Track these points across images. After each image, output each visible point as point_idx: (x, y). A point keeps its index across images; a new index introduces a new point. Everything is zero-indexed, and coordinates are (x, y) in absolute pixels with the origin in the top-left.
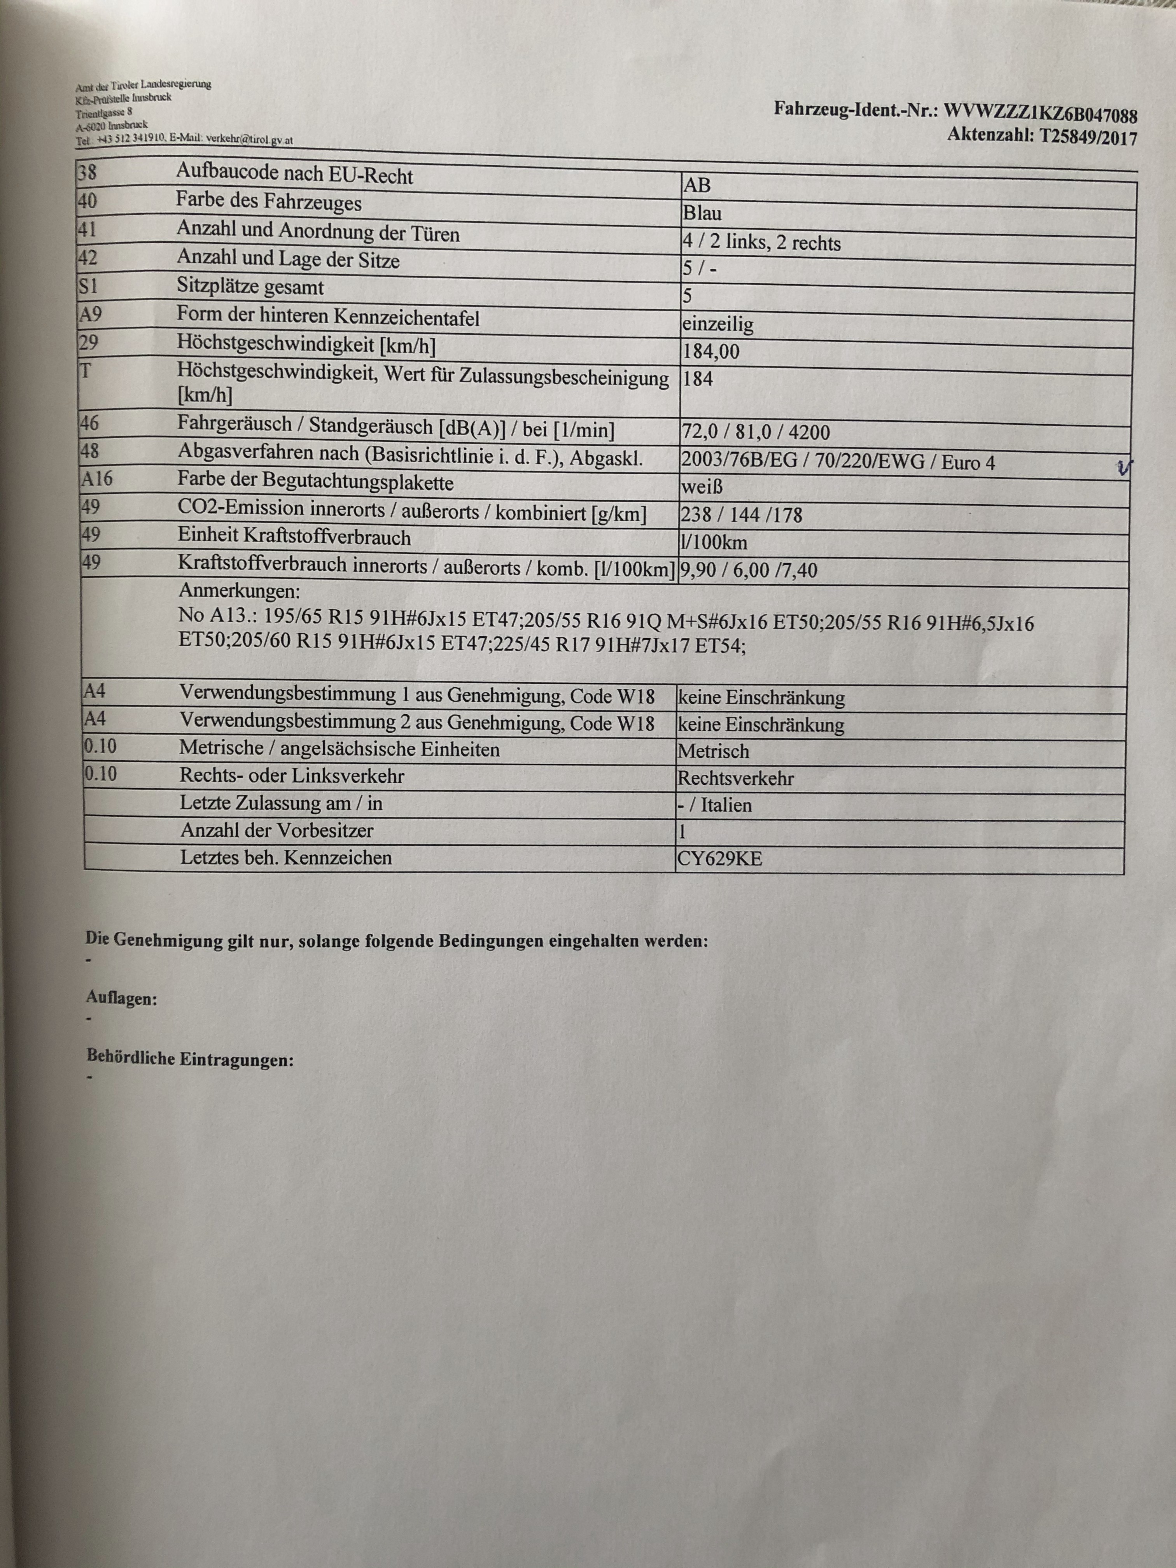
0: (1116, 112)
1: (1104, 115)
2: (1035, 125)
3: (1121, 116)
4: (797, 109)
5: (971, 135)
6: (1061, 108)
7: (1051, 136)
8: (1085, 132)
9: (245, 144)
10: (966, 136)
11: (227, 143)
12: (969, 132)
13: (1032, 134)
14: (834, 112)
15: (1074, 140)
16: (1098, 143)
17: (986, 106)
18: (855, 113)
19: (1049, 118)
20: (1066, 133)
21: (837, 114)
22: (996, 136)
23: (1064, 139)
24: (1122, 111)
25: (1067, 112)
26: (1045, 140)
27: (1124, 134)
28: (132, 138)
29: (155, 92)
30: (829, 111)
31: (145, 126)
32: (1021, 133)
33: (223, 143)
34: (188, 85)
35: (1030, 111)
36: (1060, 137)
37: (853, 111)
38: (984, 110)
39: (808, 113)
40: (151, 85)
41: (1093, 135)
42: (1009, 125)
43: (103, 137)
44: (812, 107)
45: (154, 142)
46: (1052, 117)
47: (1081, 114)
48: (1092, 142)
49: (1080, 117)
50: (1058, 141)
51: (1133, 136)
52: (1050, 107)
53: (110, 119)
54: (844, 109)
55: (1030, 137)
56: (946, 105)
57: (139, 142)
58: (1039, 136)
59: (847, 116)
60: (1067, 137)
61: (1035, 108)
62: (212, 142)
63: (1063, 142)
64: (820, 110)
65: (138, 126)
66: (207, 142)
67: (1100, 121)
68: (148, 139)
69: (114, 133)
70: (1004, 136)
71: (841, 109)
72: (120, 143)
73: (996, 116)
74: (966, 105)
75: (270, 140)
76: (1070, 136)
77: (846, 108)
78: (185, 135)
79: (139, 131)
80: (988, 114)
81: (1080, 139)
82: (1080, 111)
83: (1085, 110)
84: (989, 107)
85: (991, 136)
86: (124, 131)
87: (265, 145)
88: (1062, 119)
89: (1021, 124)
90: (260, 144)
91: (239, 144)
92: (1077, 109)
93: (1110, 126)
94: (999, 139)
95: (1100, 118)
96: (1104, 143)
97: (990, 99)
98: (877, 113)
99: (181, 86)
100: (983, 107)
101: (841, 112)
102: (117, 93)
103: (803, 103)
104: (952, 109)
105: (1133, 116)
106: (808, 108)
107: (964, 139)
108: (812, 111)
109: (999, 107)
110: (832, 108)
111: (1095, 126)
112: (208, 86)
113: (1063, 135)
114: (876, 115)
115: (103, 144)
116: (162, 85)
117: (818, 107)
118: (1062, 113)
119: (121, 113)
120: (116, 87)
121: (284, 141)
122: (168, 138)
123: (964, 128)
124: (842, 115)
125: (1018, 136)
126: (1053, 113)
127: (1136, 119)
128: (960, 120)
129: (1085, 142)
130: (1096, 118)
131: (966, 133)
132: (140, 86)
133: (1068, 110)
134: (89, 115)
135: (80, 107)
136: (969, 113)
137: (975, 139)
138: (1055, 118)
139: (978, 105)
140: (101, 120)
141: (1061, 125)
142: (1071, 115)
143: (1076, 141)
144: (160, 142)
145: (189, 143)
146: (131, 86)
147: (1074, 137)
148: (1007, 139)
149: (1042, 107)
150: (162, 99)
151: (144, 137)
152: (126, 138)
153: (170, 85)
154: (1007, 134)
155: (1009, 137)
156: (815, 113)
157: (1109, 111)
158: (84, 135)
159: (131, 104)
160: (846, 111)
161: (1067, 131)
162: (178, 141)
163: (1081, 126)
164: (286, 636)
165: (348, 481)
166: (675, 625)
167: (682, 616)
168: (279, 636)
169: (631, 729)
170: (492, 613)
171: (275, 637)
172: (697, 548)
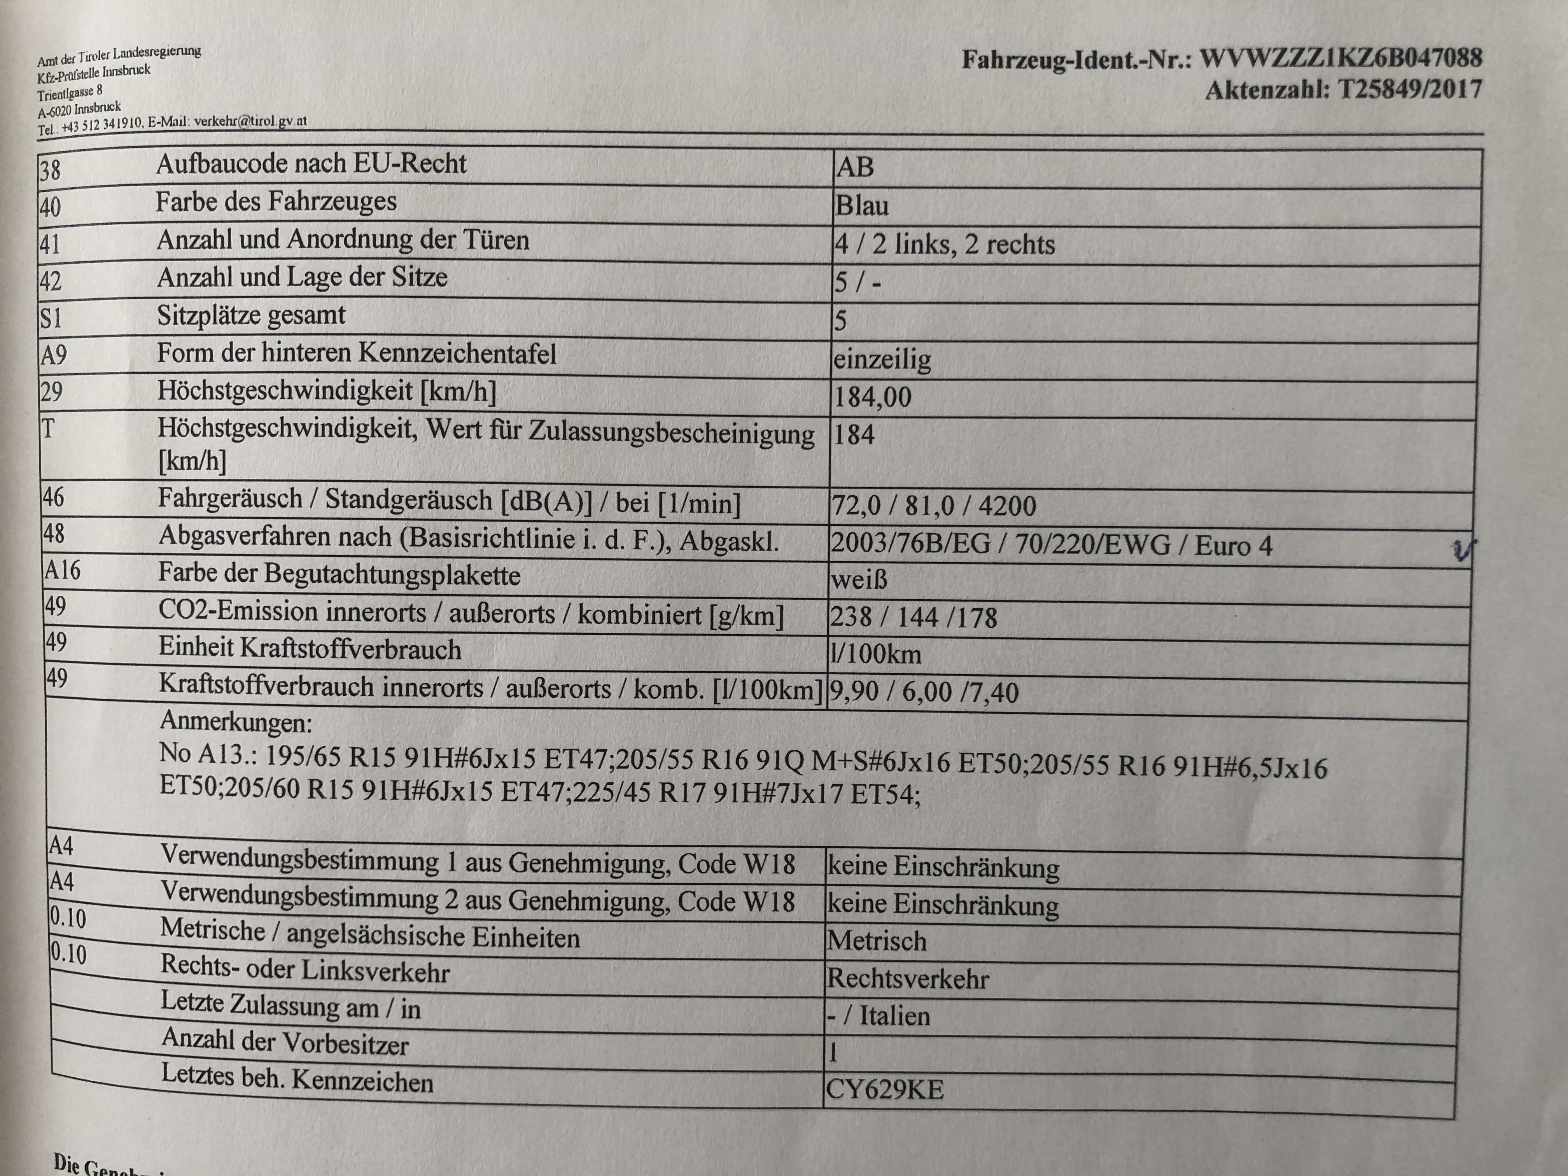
0: (1450, 52)
1: (1434, 57)
2: (1333, 75)
3: (1458, 57)
4: (995, 61)
5: (1239, 91)
6: (1369, 50)
7: (1355, 89)
8: (1404, 82)
9: (244, 127)
10: (1231, 93)
11: (222, 128)
12: (1236, 87)
13: (1327, 87)
14: (1046, 64)
15: (1388, 93)
16: (1423, 96)
17: (1260, 51)
18: (1075, 65)
19: (1352, 64)
20: (1377, 84)
21: (1049, 66)
22: (1275, 93)
23: (1374, 92)
24: (1460, 51)
25: (1378, 55)
26: (1346, 95)
27: (1463, 83)
28: (102, 124)
29: (130, 62)
30: (1039, 63)
31: (118, 108)
32: (1311, 87)
33: (216, 128)
34: (171, 52)
35: (1324, 56)
36: (1368, 90)
37: (1072, 62)
38: (1258, 56)
39: (1009, 66)
40: (125, 54)
41: (1416, 86)
42: (1294, 76)
43: (68, 125)
44: (1014, 58)
45: (128, 129)
46: (1357, 61)
47: (1399, 56)
48: (1414, 96)
49: (1397, 61)
50: (1365, 96)
51: (1476, 85)
52: (1353, 49)
53: (76, 100)
54: (1059, 60)
55: (1324, 91)
56: (1204, 52)
57: (110, 129)
58: (1336, 90)
59: (1063, 69)
60: (1378, 89)
61: (1331, 51)
62: (201, 127)
63: (1372, 96)
64: (1026, 62)
65: (110, 108)
66: (196, 127)
67: (1427, 65)
68: (122, 125)
69: (81, 118)
70: (1286, 92)
71: (1055, 60)
72: (88, 132)
73: (1275, 64)
74: (1231, 52)
75: (277, 122)
76: (1383, 89)
77: (1063, 58)
78: (167, 120)
79: (110, 115)
80: (1263, 62)
81: (1398, 92)
82: (1397, 53)
83: (1405, 52)
84: (1265, 52)
85: (1267, 92)
86: (93, 116)
87: (270, 127)
88: (1372, 65)
89: (1312, 75)
90: (264, 127)
91: (237, 127)
92: (1393, 50)
93: (1443, 72)
94: (1278, 96)
95: (1427, 62)
96: (1434, 96)
97: (1268, 40)
98: (1106, 64)
99: (163, 54)
100: (1255, 53)
101: (1056, 64)
102: (85, 67)
103: (1003, 52)
104: (1211, 57)
105: (1476, 57)
106: (1009, 59)
107: (1228, 97)
108: (1014, 63)
109: (1278, 52)
110: (1042, 58)
111: (1420, 72)
112: (197, 53)
113: (1372, 87)
114: (1104, 67)
115: (68, 133)
116: (139, 53)
117: (1024, 58)
118: (1371, 58)
119: (89, 92)
120: (84, 58)
121: (295, 121)
122: (145, 122)
123: (1229, 83)
124: (1056, 69)
125: (1306, 91)
126: (1357, 57)
127: (1480, 61)
128: (1224, 72)
129: (1404, 96)
130: (1421, 61)
131: (1232, 89)
132: (111, 56)
133: (1380, 51)
134: (53, 96)
135: (42, 86)
136: (1235, 62)
137: (1244, 97)
138: (1361, 63)
139: (1250, 51)
140: (66, 102)
141: (1371, 73)
142: (1385, 59)
143: (1392, 95)
144: (135, 129)
145: (172, 128)
146: (101, 56)
147: (1388, 89)
148: (1290, 96)
149: (1342, 50)
150: (139, 72)
151: (116, 123)
152: (94, 124)
153: (149, 53)
154: (1290, 88)
155: (1294, 93)
156: (1019, 66)
157: (1440, 50)
158: (47, 122)
159: (100, 80)
160: (1062, 62)
161: (1378, 81)
162: (158, 127)
163: (1400, 74)
164: (293, 784)
165: (376, 574)
166: (823, 766)
167: (833, 753)
168: (284, 783)
169: (763, 909)
170: (571, 751)
171: (280, 784)
172: (852, 661)
